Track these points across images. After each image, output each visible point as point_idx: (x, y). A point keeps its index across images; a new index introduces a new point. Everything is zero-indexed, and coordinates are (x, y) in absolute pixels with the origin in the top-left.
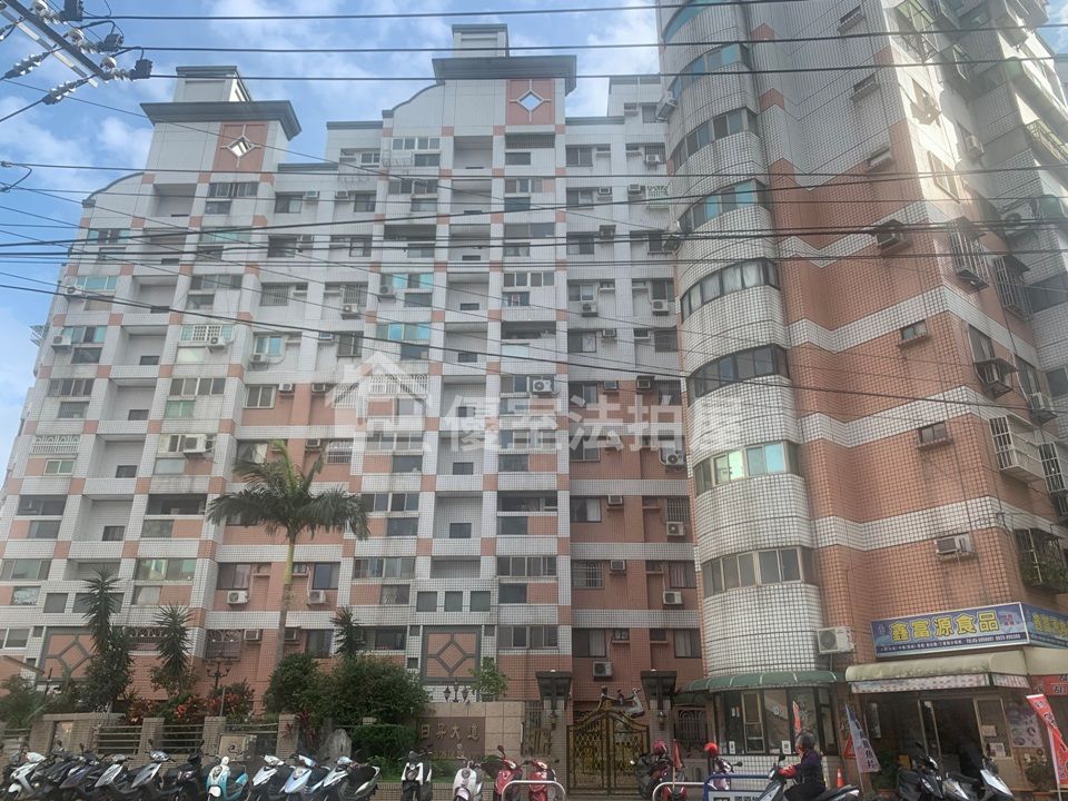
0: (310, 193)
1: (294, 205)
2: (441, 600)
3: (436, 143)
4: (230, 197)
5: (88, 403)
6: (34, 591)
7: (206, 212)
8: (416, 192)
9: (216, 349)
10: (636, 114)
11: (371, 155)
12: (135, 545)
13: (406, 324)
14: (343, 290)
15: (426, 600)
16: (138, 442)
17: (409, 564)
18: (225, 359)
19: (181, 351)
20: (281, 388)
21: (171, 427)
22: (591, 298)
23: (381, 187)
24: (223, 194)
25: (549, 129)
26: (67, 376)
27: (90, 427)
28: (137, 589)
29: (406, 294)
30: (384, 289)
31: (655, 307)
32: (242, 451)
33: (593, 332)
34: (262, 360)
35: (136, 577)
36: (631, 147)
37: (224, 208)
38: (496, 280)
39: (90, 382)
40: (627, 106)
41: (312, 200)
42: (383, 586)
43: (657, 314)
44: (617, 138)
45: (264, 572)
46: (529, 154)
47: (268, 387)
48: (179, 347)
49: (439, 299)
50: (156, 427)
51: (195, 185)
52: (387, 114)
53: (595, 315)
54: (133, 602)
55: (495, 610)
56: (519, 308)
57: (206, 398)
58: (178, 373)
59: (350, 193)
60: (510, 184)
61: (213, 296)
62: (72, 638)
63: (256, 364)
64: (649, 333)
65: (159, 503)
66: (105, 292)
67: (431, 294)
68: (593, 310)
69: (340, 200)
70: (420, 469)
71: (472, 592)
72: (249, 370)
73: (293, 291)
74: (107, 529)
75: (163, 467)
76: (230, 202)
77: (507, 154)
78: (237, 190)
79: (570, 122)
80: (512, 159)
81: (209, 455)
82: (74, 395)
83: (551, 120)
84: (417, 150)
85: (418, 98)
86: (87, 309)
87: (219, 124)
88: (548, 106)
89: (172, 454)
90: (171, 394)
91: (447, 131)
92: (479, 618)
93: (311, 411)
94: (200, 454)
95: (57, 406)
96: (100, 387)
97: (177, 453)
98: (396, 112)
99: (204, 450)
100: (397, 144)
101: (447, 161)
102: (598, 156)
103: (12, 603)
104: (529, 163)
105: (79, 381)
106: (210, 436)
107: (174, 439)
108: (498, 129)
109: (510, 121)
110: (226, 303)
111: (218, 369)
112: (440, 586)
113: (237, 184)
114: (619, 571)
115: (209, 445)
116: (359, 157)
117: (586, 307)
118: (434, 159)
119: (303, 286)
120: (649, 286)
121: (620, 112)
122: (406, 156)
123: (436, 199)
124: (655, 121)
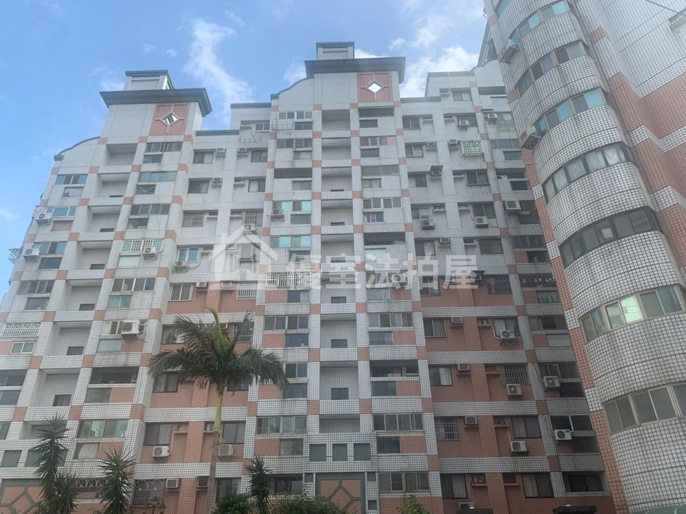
0: (219, 149)
1: (207, 158)
2: (329, 451)
3: (309, 115)
4: (161, 151)
5: (48, 298)
7: (144, 162)
8: (297, 147)
9: (149, 257)
10: (448, 96)
11: (263, 125)
12: (80, 409)
13: (293, 236)
14: (244, 214)
15: (317, 451)
16: (85, 328)
17: (302, 421)
18: (155, 264)
19: (122, 259)
20: (198, 285)
21: (112, 315)
22: (428, 217)
23: (271, 145)
24: (156, 150)
25: (390, 104)
26: (34, 279)
27: (49, 316)
28: (79, 446)
29: (292, 215)
30: (276, 212)
31: (478, 222)
32: (166, 335)
33: (431, 241)
34: (184, 264)
35: (78, 436)
36: (448, 117)
37: (157, 159)
38: (358, 205)
39: (52, 282)
40: (442, 91)
41: (221, 154)
42: (281, 440)
43: (479, 227)
44: (437, 111)
45: (182, 430)
46: (376, 120)
47: (187, 285)
48: (121, 256)
49: (317, 219)
50: (101, 316)
51: (137, 144)
52: (274, 97)
53: (432, 228)
54: (76, 457)
55: (374, 459)
56: (376, 223)
57: (140, 293)
58: (119, 275)
59: (248, 149)
60: (364, 140)
61: (148, 219)
62: (21, 490)
63: (179, 268)
64: (475, 241)
65: (101, 375)
66: (67, 218)
67: (310, 215)
68: (431, 225)
69: (241, 154)
70: (307, 344)
71: (355, 444)
72: (173, 273)
73: (207, 216)
74: (57, 397)
75: (104, 346)
76: (162, 155)
77: (360, 121)
78: (167, 146)
79: (403, 101)
80: (364, 124)
81: (142, 336)
82: (38, 292)
83: (390, 98)
84: (296, 119)
85: (296, 86)
86: (53, 230)
87: (155, 104)
88: (387, 90)
89: (112, 336)
90: (113, 290)
91: (317, 107)
92: (362, 466)
93: (220, 302)
94: (135, 335)
95: (25, 300)
96: (59, 286)
97: (116, 335)
98: (280, 96)
99: (138, 332)
100: (282, 116)
101: (318, 125)
102: (424, 122)
104: (376, 126)
105: (43, 282)
106: (143, 322)
107: (115, 324)
108: (353, 105)
109: (361, 100)
110: (156, 224)
111: (150, 271)
112: (329, 439)
113: (167, 143)
114: (472, 425)
115: (141, 328)
116: (254, 126)
117: (426, 223)
118: (309, 125)
119: (214, 213)
120: (470, 208)
121: (437, 94)
122: (289, 123)
123: (311, 151)
124: (462, 100)
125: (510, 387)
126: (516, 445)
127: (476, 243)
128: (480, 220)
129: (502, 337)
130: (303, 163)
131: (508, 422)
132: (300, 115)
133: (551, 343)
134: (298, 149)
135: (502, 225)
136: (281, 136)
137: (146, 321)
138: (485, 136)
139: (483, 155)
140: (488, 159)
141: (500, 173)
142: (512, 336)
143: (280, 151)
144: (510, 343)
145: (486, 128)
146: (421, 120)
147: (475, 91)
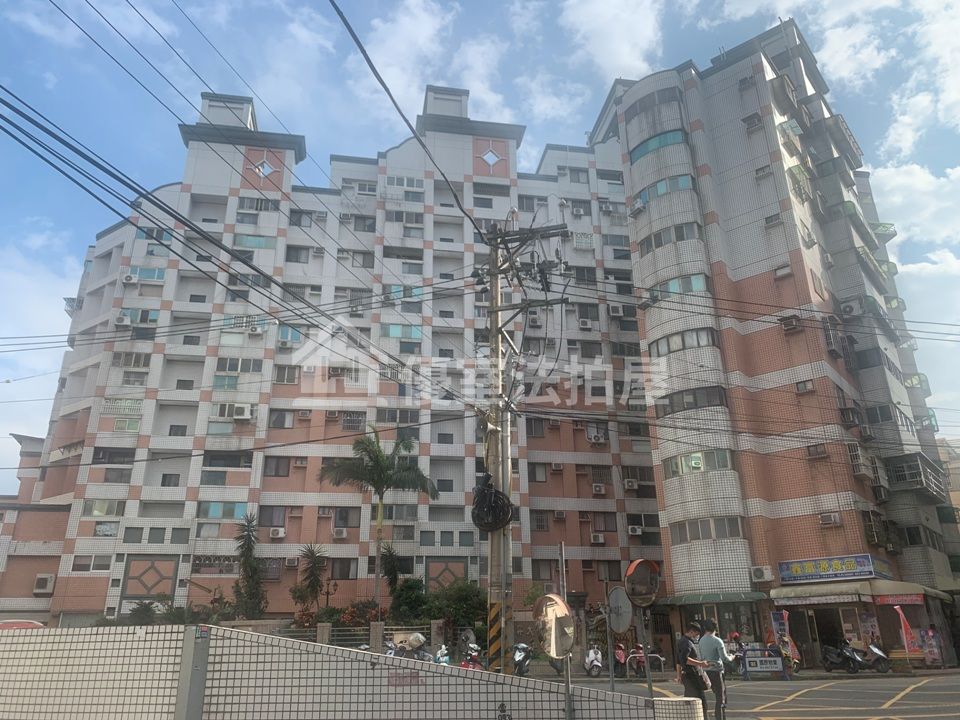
0: (320, 212)
1: (305, 221)
2: (438, 537)
3: (420, 183)
4: (256, 210)
5: (147, 373)
6: (113, 525)
7: (238, 221)
8: (407, 222)
9: (254, 336)
10: (565, 175)
11: (368, 187)
12: (196, 491)
13: (404, 325)
14: (348, 292)
15: (427, 537)
16: (192, 407)
17: (413, 510)
18: (261, 344)
19: (224, 335)
21: (221, 396)
22: (536, 314)
24: (250, 208)
26: (128, 350)
27: (151, 393)
28: (200, 526)
29: (403, 302)
30: (386, 297)
31: (582, 324)
33: (538, 339)
34: (287, 345)
35: (198, 516)
37: (254, 220)
39: (148, 357)
40: (560, 168)
41: (322, 218)
42: (394, 526)
43: (583, 330)
44: (555, 192)
45: (296, 514)
47: (293, 368)
48: (222, 332)
49: (428, 308)
50: (207, 396)
51: (227, 197)
52: (382, 155)
53: (539, 327)
54: (198, 535)
55: (477, 546)
56: (486, 318)
57: (248, 374)
58: (223, 353)
59: (352, 215)
60: (477, 222)
61: (248, 291)
62: (149, 564)
63: (283, 349)
64: (577, 344)
65: (211, 457)
66: (155, 281)
67: (421, 303)
68: (539, 324)
69: (344, 219)
70: (418, 438)
71: (460, 532)
72: (278, 353)
73: (309, 291)
74: (165, 476)
75: (214, 429)
76: (257, 215)
77: (474, 198)
78: (263, 205)
80: (478, 202)
81: (253, 421)
82: (135, 366)
83: (506, 174)
84: (406, 188)
85: (406, 144)
86: (141, 295)
87: (245, 147)
88: (505, 163)
89: (221, 419)
90: (218, 369)
91: (429, 174)
92: (466, 551)
94: (248, 420)
95: (121, 375)
96: (157, 361)
97: (226, 418)
98: (389, 154)
99: (250, 416)
100: (391, 181)
101: (430, 197)
103: (95, 535)
105: (138, 356)
106: (253, 406)
107: (223, 407)
108: (468, 178)
111: (255, 352)
113: (262, 200)
114: (560, 518)
115: (252, 413)
116: (356, 186)
117: (534, 321)
119: (317, 288)
120: (576, 308)
121: (554, 172)
122: (397, 191)
123: (422, 229)
124: (579, 182)
125: (596, 486)
126: (596, 537)
127: (578, 346)
128: (585, 323)
129: (593, 441)
130: (413, 243)
131: (590, 518)
132: (411, 182)
133: (634, 448)
134: (409, 225)
135: (604, 329)
136: (390, 207)
137: (257, 405)
138: (598, 229)
139: (594, 250)
140: (598, 256)
141: (608, 272)
142: (602, 441)
143: (389, 224)
144: (599, 447)
145: (599, 220)
146: (536, 202)
147: (593, 173)
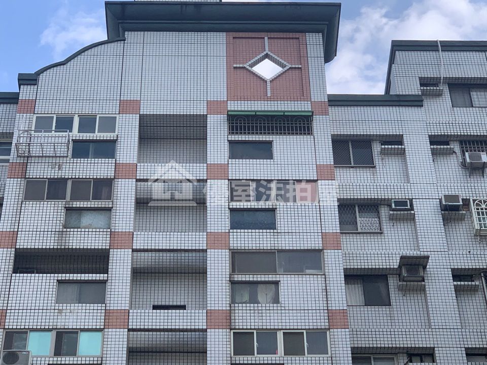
3: (109, 123)
8: (74, 198)
10: (439, 94)
23: (12, 191)
25: (302, 107)
36: (440, 144)
40: (424, 82)
46: (270, 143)
52: (27, 80)
79: (334, 100)
83: (303, 93)
84: (75, 134)
98: (42, 77)
102: (383, 153)
104: (270, 156)
108: (215, 107)
109: (233, 95)
118: (107, 149)
121: (414, 89)
122: (59, 141)
124: (472, 106)
130: (86, 239)
132: (87, 123)
134: (77, 204)
136: (38, 171)
143: (31, 207)
146: (377, 148)
